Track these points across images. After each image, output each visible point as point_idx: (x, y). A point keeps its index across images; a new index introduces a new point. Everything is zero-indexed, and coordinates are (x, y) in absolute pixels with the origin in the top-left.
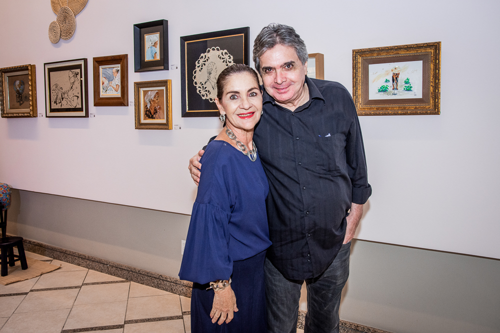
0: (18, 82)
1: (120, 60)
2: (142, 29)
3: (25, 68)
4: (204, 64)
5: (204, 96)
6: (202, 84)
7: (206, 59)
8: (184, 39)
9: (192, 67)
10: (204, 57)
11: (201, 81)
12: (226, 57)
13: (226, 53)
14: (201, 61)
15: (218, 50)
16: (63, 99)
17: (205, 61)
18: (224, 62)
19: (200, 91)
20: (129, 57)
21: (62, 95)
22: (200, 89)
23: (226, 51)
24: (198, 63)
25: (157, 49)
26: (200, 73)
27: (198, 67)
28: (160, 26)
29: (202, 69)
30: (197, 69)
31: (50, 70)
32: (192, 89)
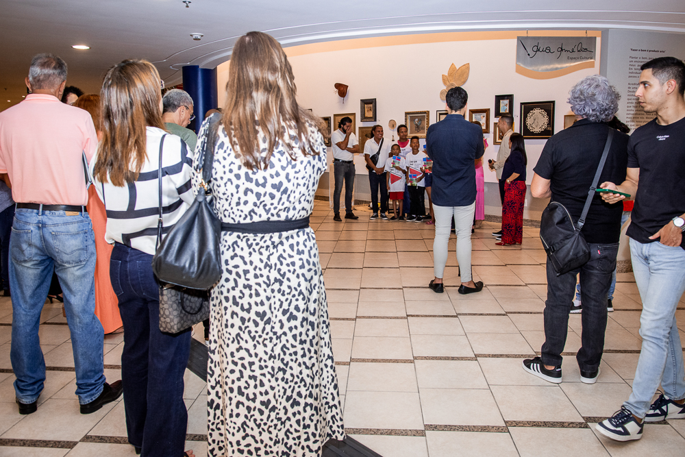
0: (417, 120)
1: (486, 111)
2: (499, 98)
3: (425, 112)
4: (533, 115)
5: (531, 130)
7: (533, 113)
8: (522, 104)
9: (525, 117)
11: (530, 123)
12: (543, 113)
14: (531, 114)
15: (539, 109)
20: (491, 110)
22: (529, 126)
23: (543, 110)
24: (529, 115)
25: (508, 107)
26: (530, 119)
27: (529, 117)
28: (510, 98)
31: (440, 114)
32: (525, 126)
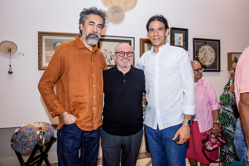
2: (172, 30)
4: (203, 51)
5: (202, 63)
6: (202, 59)
7: (203, 49)
10: (203, 48)
11: (201, 57)
13: (211, 48)
15: (208, 46)
16: (111, 59)
17: (203, 50)
18: (210, 51)
19: (201, 61)
21: (111, 57)
22: (201, 60)
23: (211, 47)
24: (200, 50)
26: (201, 54)
27: (200, 51)
29: (202, 52)
30: (200, 52)
